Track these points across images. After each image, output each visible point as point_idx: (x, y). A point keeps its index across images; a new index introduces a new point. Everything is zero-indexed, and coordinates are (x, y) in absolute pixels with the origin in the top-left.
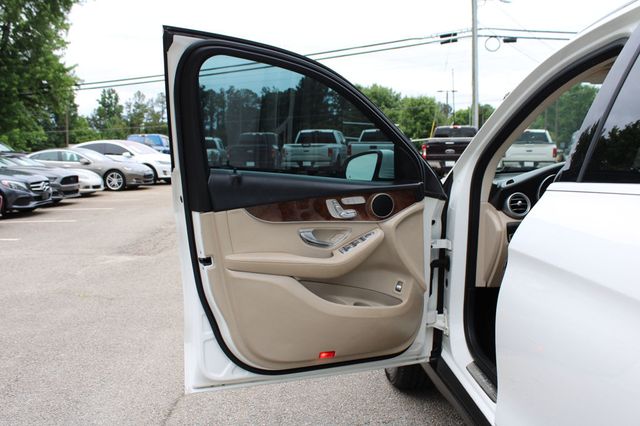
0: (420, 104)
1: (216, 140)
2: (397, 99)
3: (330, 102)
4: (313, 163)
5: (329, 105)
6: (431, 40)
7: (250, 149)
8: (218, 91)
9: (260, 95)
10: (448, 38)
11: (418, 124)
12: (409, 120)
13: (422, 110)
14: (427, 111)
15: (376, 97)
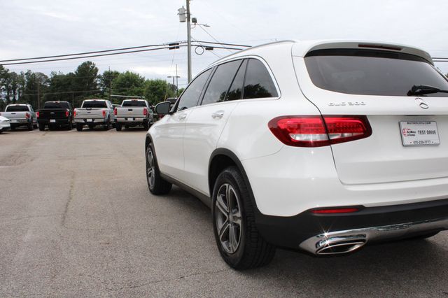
0: (157, 84)
1: (28, 106)
2: (142, 81)
3: (98, 82)
4: (93, 120)
5: (97, 85)
6: (163, 47)
7: (52, 111)
8: (19, 73)
9: (50, 77)
10: (174, 46)
11: (156, 97)
12: (150, 95)
13: (159, 88)
14: (162, 89)
15: (128, 80)
